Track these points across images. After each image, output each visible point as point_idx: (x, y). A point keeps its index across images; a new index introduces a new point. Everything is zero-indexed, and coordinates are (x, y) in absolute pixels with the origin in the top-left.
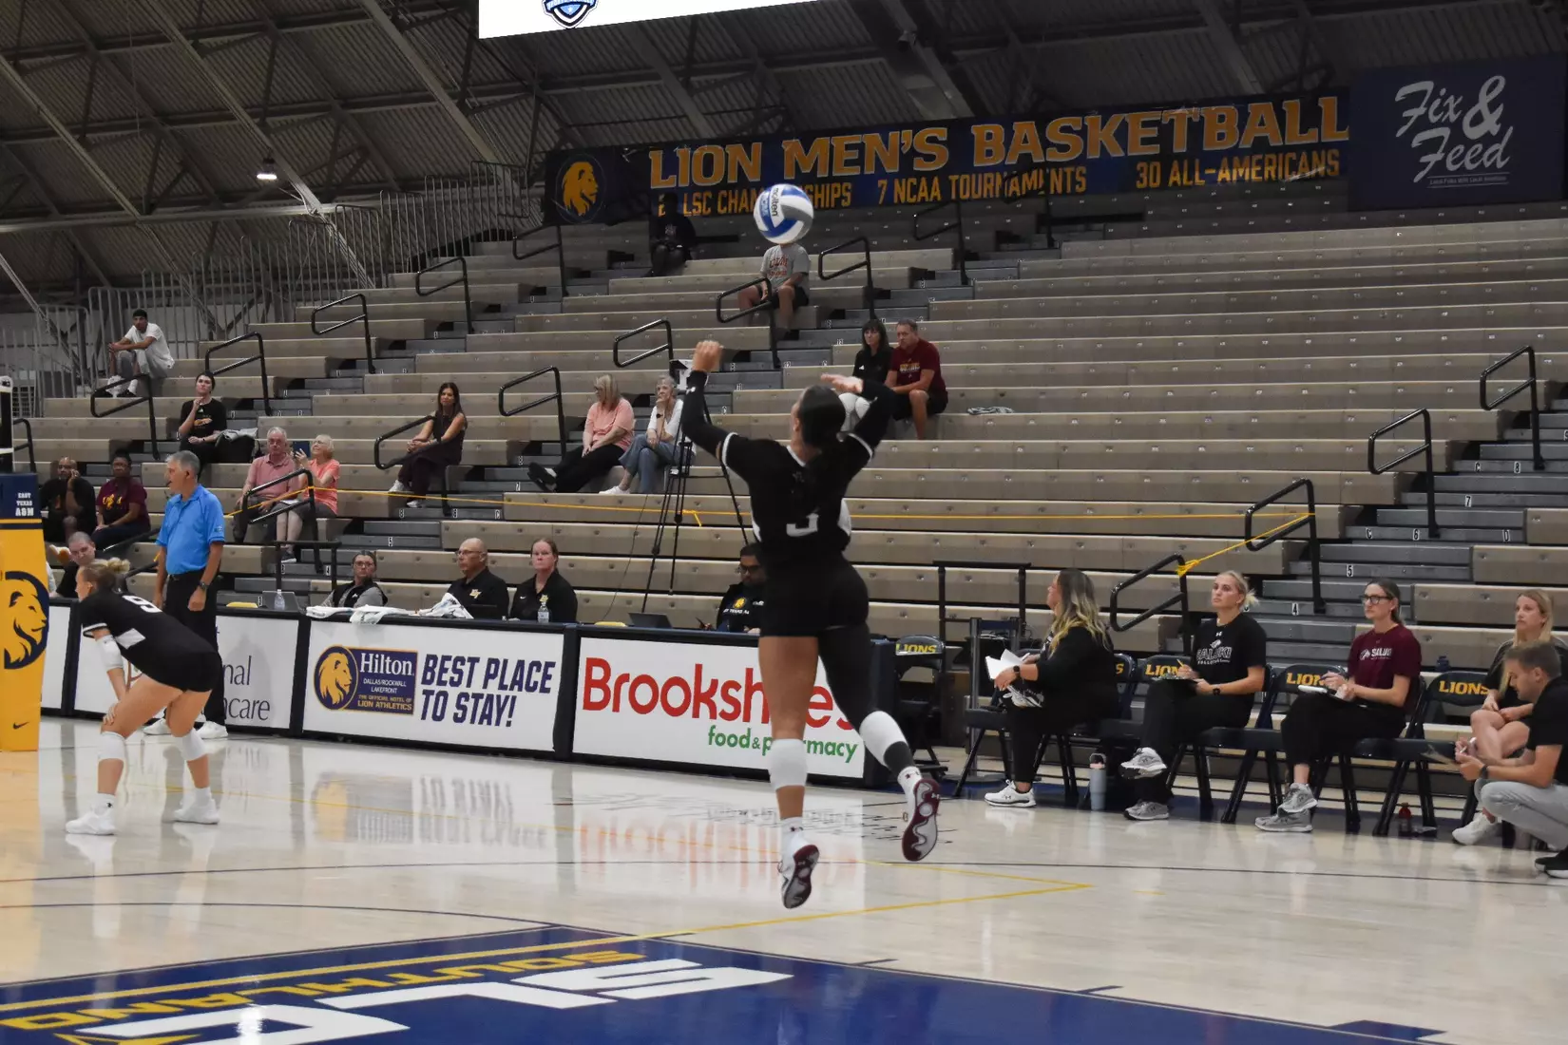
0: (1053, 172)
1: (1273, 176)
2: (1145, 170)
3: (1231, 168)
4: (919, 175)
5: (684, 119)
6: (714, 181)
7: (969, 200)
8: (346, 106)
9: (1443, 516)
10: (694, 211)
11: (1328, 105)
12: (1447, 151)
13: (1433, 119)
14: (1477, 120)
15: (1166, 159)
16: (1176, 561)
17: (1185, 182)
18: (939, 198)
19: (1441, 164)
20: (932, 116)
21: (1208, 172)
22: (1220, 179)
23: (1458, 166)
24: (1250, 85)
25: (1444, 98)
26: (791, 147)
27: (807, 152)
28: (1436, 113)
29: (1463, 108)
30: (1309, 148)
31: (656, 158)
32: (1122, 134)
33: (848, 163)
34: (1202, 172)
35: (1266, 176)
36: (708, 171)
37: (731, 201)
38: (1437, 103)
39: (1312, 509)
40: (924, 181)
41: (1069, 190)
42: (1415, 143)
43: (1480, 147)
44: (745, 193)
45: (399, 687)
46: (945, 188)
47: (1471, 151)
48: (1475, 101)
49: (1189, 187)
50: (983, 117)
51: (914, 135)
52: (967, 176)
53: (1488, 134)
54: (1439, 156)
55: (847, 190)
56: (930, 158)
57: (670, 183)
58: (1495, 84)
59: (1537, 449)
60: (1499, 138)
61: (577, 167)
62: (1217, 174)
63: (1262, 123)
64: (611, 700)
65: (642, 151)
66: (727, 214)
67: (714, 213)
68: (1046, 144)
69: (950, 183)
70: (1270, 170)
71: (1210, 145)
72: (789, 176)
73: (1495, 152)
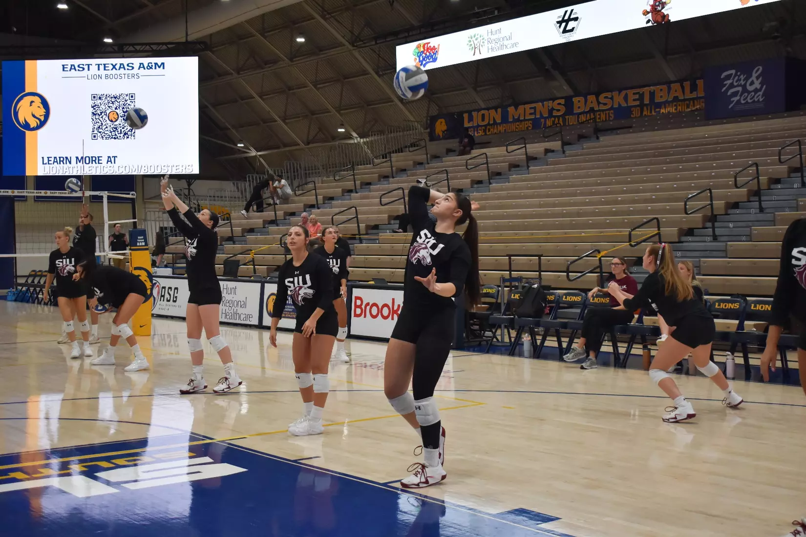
0: (602, 113)
1: (681, 110)
2: (634, 110)
3: (665, 108)
4: (555, 117)
5: (476, 103)
6: (485, 123)
7: (573, 125)
8: (368, 105)
9: (718, 231)
10: (479, 134)
11: (700, 83)
12: (741, 96)
13: (735, 84)
14: (752, 83)
15: (642, 106)
16: (597, 252)
17: (649, 114)
18: (562, 124)
19: (738, 102)
20: (558, 95)
21: (657, 110)
22: (661, 113)
23: (745, 101)
24: (672, 78)
25: (739, 76)
26: (511, 109)
27: (516, 111)
28: (736, 82)
29: (746, 79)
30: (693, 99)
31: (466, 116)
32: (626, 98)
33: (531, 114)
34: (655, 110)
35: (678, 110)
36: (483, 120)
37: (491, 130)
38: (737, 78)
39: (659, 230)
40: (557, 119)
41: (608, 119)
42: (729, 93)
43: (753, 93)
44: (496, 126)
45: (293, 309)
46: (564, 120)
47: (750, 95)
48: (751, 76)
49: (650, 116)
50: (577, 94)
51: (553, 102)
52: (572, 116)
53: (756, 89)
54: (738, 98)
55: (530, 123)
56: (558, 110)
57: (470, 125)
58: (758, 69)
59: (760, 204)
60: (760, 90)
61: (440, 120)
62: (660, 111)
63: (676, 91)
64: (363, 313)
65: (461, 114)
66: (490, 134)
67: (486, 134)
68: (599, 103)
69: (566, 119)
70: (679, 108)
71: (658, 100)
72: (510, 120)
73: (759, 95)
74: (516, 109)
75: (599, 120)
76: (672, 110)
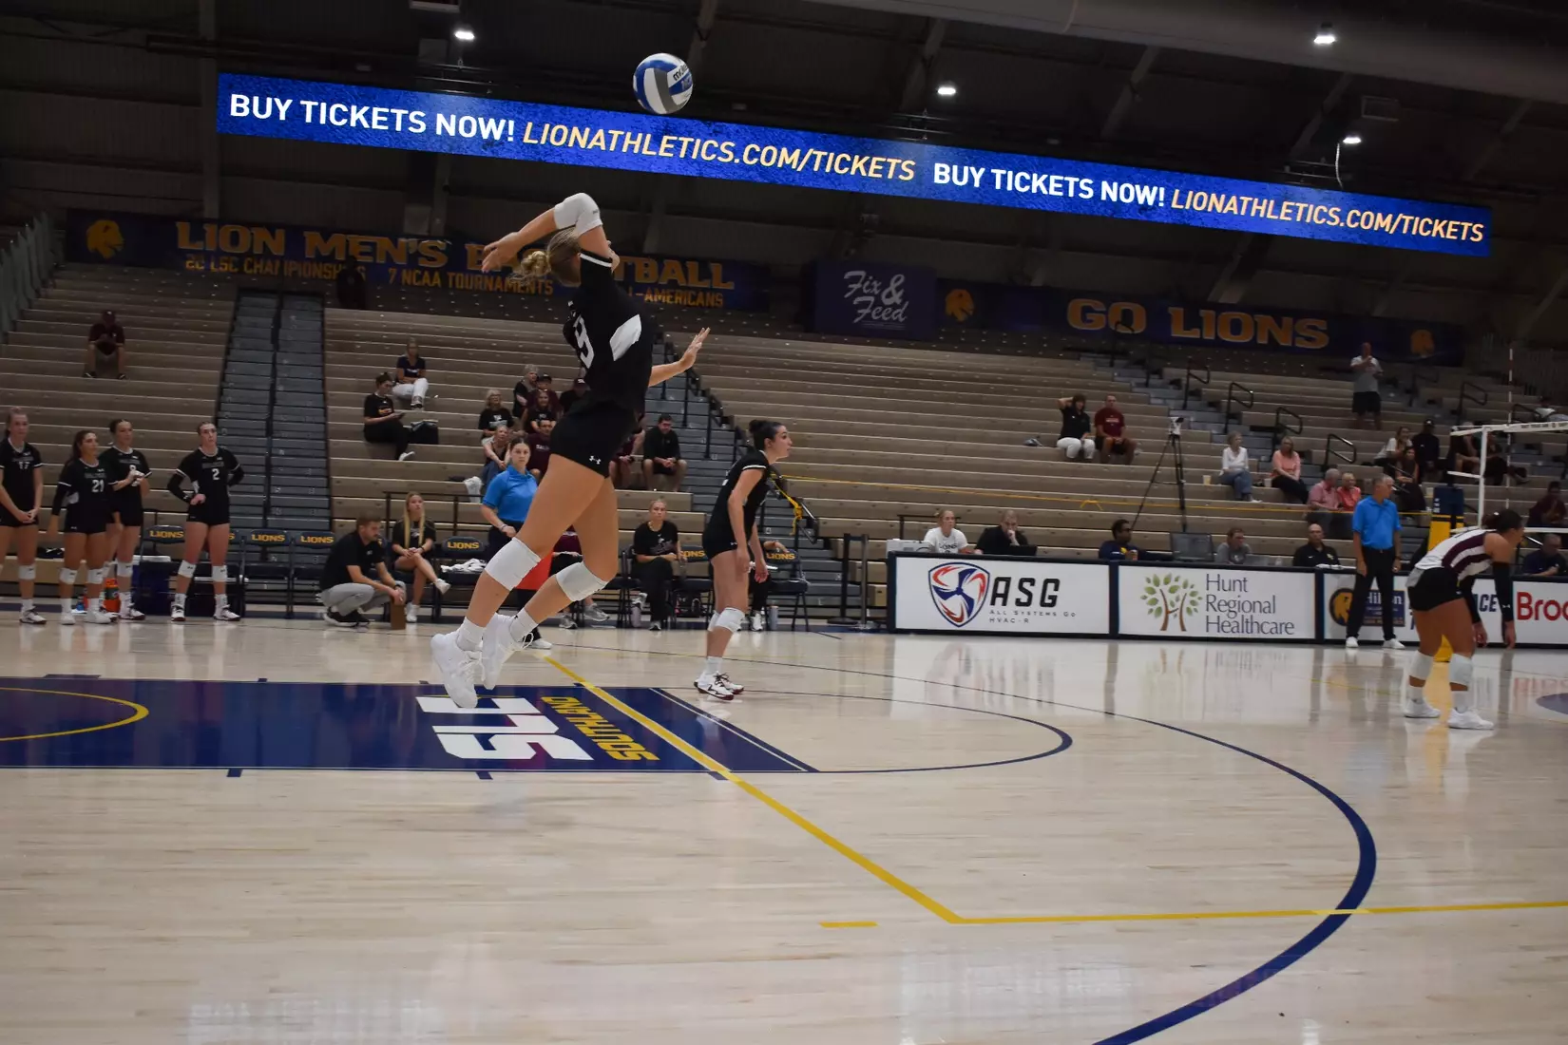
1: (680, 302)
3: (653, 294)
4: (423, 269)
6: (241, 250)
7: (464, 289)
10: (221, 268)
11: (716, 269)
18: (439, 285)
22: (646, 299)
23: (878, 317)
24: (666, 252)
26: (312, 237)
27: (325, 241)
28: (867, 288)
30: (704, 290)
31: (183, 229)
33: (363, 254)
35: (676, 302)
36: (234, 243)
37: (256, 266)
38: (867, 283)
40: (426, 273)
41: (540, 292)
42: (855, 302)
43: (890, 309)
44: (269, 261)
46: (444, 278)
47: (886, 310)
48: (888, 285)
51: (419, 243)
52: (462, 275)
53: (895, 304)
54: (868, 311)
56: (433, 259)
57: (195, 246)
58: (898, 279)
60: (900, 306)
61: (101, 223)
62: (643, 298)
63: (673, 272)
65: (168, 221)
66: (252, 274)
67: (241, 272)
69: (448, 277)
70: (678, 299)
71: (639, 279)
72: (309, 254)
73: (898, 313)
74: (326, 236)
75: (522, 292)
76: (667, 299)
